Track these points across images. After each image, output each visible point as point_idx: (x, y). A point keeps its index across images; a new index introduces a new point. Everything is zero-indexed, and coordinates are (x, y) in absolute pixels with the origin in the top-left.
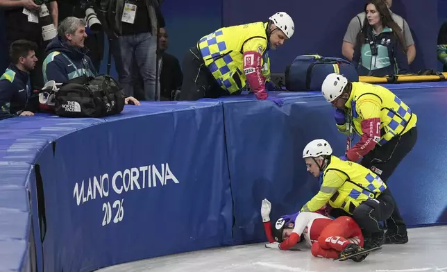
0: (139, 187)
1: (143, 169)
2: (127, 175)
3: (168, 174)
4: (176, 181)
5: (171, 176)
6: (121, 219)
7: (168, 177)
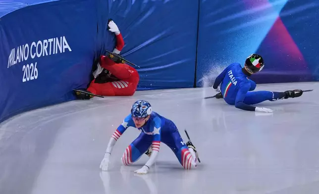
0: (47, 55)
1: (51, 40)
2: (40, 45)
3: (65, 45)
4: (70, 50)
5: (67, 46)
6: (36, 77)
7: (65, 47)
